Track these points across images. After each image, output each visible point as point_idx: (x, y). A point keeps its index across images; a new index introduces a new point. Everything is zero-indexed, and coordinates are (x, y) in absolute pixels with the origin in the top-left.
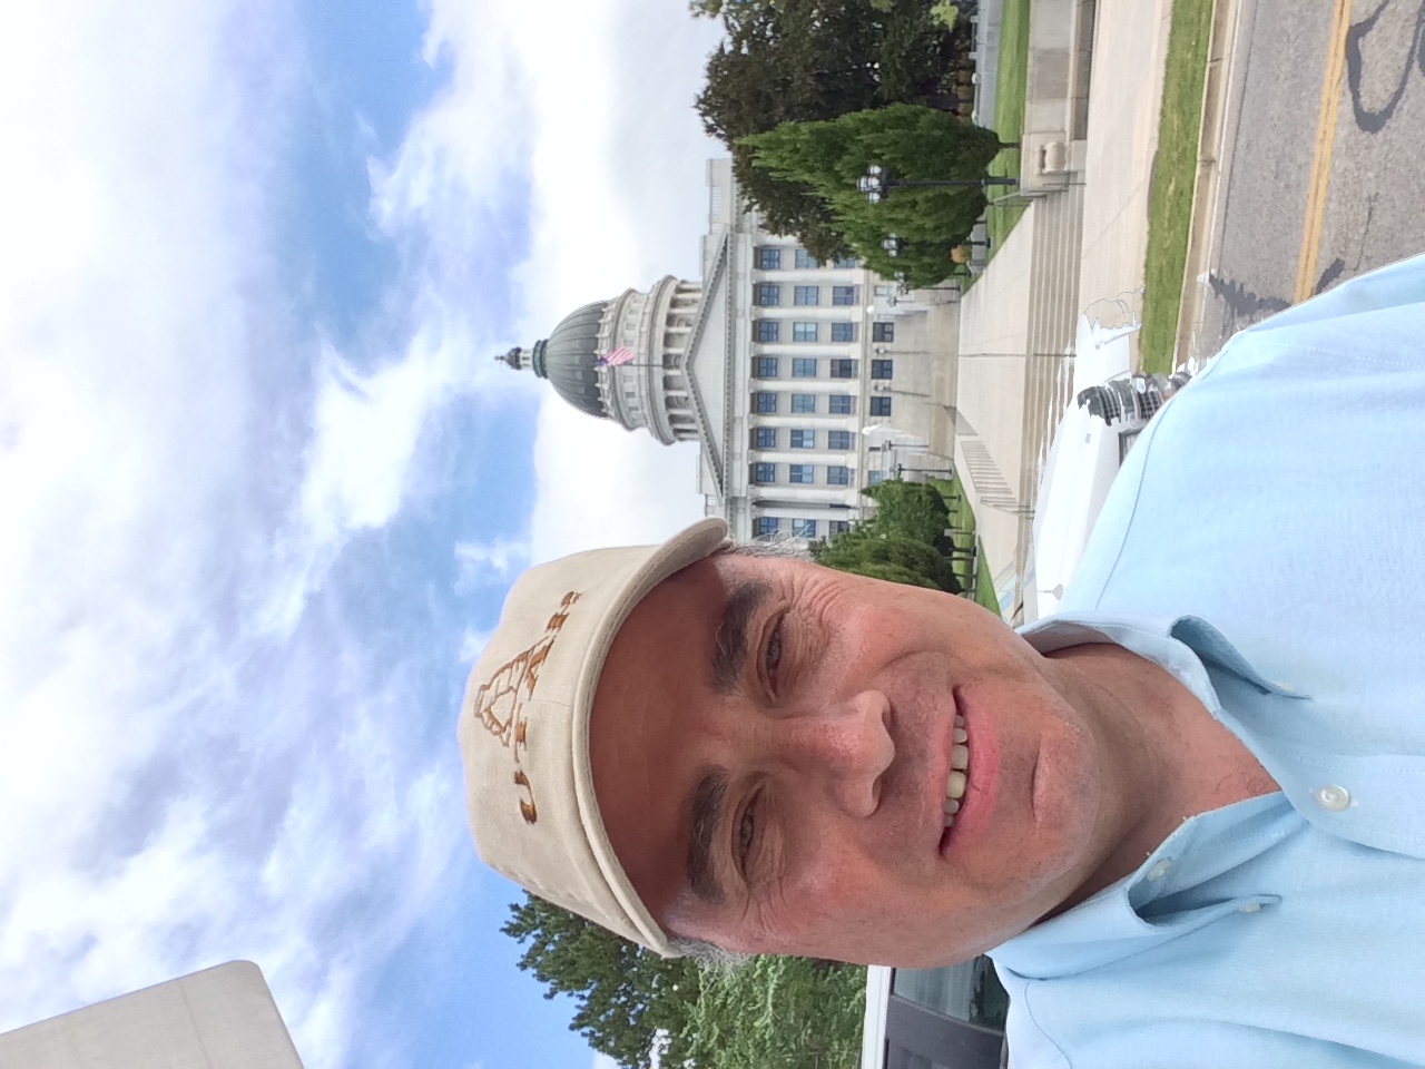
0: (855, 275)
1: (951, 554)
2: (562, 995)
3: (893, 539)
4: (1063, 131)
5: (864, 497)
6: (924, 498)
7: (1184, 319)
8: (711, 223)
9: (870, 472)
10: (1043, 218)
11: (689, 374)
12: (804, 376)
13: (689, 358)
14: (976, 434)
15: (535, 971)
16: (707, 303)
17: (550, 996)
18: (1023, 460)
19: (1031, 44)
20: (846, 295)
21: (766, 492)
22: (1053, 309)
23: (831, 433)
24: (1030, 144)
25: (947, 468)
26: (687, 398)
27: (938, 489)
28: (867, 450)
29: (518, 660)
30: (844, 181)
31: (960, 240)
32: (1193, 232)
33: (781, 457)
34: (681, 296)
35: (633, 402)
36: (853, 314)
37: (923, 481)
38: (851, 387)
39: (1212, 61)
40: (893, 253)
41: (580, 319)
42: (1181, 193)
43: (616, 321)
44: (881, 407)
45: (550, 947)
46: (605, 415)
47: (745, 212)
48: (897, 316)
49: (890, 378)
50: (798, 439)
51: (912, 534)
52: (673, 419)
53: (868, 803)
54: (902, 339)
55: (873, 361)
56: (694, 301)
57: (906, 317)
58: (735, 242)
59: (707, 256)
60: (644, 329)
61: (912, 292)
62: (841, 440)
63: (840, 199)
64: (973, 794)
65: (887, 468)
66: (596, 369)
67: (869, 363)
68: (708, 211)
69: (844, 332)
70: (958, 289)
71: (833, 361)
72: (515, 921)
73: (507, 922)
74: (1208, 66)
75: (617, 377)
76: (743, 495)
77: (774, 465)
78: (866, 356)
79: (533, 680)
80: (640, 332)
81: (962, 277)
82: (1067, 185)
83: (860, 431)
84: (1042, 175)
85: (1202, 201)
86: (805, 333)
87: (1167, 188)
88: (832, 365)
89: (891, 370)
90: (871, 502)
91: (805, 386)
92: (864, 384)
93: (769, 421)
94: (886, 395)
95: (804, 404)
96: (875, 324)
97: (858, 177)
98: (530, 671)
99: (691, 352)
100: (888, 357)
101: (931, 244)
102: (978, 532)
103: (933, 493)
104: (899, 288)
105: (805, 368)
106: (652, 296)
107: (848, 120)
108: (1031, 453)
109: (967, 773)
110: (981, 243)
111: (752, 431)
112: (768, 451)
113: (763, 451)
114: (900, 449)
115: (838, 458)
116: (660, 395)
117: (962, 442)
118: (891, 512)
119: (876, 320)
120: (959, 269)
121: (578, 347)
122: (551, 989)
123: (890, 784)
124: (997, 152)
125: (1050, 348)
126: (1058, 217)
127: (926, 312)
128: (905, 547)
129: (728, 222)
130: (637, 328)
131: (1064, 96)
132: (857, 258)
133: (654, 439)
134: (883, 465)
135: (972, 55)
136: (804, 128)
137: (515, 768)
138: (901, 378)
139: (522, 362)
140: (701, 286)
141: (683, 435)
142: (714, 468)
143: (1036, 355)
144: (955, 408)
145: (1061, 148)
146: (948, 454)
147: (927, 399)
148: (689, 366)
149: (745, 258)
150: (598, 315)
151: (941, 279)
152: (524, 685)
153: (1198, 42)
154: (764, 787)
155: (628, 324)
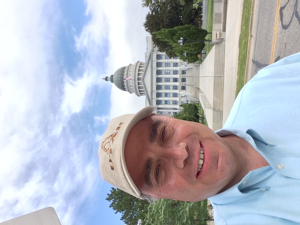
0: (178, 60)
1: (199, 119)
2: (118, 213)
3: (187, 116)
4: (221, 30)
5: (180, 107)
6: (193, 107)
7: (247, 69)
8: (147, 50)
9: (181, 102)
10: (217, 48)
11: (143, 82)
12: (167, 82)
13: (143, 78)
14: (203, 93)
15: (113, 208)
16: (147, 67)
17: (116, 213)
18: (214, 99)
19: (214, 12)
20: (176, 65)
21: (160, 106)
22: (219, 67)
23: (173, 94)
24: (214, 33)
25: (198, 101)
26: (143, 87)
27: (196, 105)
28: (181, 97)
29: (110, 136)
30: (175, 41)
31: (200, 53)
32: (248, 51)
33: (163, 99)
34: (141, 65)
35: (131, 88)
36: (177, 68)
37: (193, 103)
38: (177, 84)
39: (252, 15)
40: (186, 56)
41: (120, 70)
42: (246, 43)
43: (128, 70)
44: (184, 88)
45: (116, 203)
46: (125, 90)
47: (154, 48)
48: (187, 69)
49: (185, 82)
50: (166, 95)
51: (191, 114)
52: (140, 91)
53: (182, 166)
54: (188, 74)
55: (182, 78)
56: (144, 66)
57: (188, 69)
58: (152, 54)
59: (147, 57)
60: (134, 72)
61: (190, 64)
62: (175, 95)
63: (174, 45)
64: (205, 164)
65: (185, 101)
66: (124, 81)
67: (181, 79)
68: (146, 47)
69: (175, 72)
70: (199, 63)
71: (173, 78)
72: (108, 197)
73: (107, 198)
74: (251, 16)
75: (128, 82)
76: (155, 107)
77: (161, 100)
78: (180, 78)
79: (113, 140)
80: (133, 73)
81: (200, 61)
82: (222, 41)
83: (179, 93)
84: (216, 39)
85: (250, 44)
86: (167, 73)
87: (243, 42)
88: (173, 80)
89: (185, 80)
90: (182, 108)
91: (168, 84)
92: (180, 83)
93: (160, 91)
94: (185, 85)
95: (167, 87)
96: (182, 71)
97: (178, 40)
98: (112, 138)
99: (143, 77)
100: (185, 78)
101: (193, 54)
102: (204, 114)
103: (195, 106)
104: (187, 63)
105: (168, 80)
106: (135, 65)
107: (176, 28)
108: (215, 97)
109: (203, 159)
110: (204, 54)
111: (156, 93)
112: (160, 98)
113: (159, 98)
114: (187, 97)
115: (175, 99)
116: (137, 86)
117: (201, 95)
118: (186, 110)
119: (182, 70)
120: (199, 59)
121: (120, 76)
122: (116, 211)
123: (187, 162)
124: (207, 34)
125: (219, 75)
126: (220, 48)
127: (192, 68)
128: (189, 117)
129: (151, 50)
130: (132, 72)
131: (221, 22)
132: (178, 57)
133: (136, 95)
134: (184, 100)
135: (201, 14)
136: (167, 30)
137: (109, 158)
138: (188, 82)
139: (108, 80)
140: (145, 63)
141: (142, 94)
142: (149, 101)
143: (216, 77)
144: (199, 88)
145: (220, 34)
146: (198, 98)
147: (193, 86)
148: (143, 80)
149: (155, 57)
150: (124, 69)
151: (196, 61)
152: (111, 141)
153: (249, 11)
154: (161, 163)
155: (130, 71)
